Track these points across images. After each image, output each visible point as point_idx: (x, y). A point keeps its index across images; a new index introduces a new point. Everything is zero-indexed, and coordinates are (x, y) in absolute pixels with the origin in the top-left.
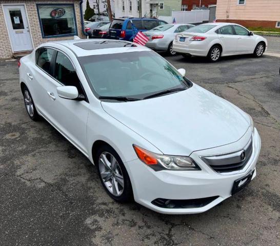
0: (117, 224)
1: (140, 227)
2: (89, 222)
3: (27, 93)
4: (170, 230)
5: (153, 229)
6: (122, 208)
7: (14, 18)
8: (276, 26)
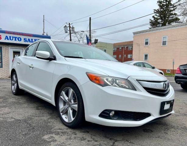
0: (70, 139)
1: (88, 141)
2: (47, 137)
3: (14, 76)
4: (114, 143)
5: (100, 142)
6: (74, 131)
7: (15, 55)
8: (167, 72)
